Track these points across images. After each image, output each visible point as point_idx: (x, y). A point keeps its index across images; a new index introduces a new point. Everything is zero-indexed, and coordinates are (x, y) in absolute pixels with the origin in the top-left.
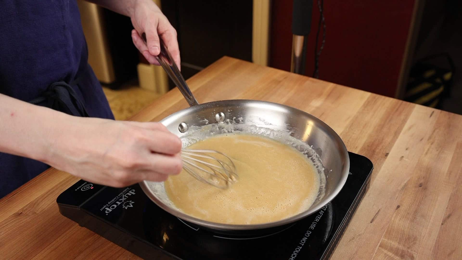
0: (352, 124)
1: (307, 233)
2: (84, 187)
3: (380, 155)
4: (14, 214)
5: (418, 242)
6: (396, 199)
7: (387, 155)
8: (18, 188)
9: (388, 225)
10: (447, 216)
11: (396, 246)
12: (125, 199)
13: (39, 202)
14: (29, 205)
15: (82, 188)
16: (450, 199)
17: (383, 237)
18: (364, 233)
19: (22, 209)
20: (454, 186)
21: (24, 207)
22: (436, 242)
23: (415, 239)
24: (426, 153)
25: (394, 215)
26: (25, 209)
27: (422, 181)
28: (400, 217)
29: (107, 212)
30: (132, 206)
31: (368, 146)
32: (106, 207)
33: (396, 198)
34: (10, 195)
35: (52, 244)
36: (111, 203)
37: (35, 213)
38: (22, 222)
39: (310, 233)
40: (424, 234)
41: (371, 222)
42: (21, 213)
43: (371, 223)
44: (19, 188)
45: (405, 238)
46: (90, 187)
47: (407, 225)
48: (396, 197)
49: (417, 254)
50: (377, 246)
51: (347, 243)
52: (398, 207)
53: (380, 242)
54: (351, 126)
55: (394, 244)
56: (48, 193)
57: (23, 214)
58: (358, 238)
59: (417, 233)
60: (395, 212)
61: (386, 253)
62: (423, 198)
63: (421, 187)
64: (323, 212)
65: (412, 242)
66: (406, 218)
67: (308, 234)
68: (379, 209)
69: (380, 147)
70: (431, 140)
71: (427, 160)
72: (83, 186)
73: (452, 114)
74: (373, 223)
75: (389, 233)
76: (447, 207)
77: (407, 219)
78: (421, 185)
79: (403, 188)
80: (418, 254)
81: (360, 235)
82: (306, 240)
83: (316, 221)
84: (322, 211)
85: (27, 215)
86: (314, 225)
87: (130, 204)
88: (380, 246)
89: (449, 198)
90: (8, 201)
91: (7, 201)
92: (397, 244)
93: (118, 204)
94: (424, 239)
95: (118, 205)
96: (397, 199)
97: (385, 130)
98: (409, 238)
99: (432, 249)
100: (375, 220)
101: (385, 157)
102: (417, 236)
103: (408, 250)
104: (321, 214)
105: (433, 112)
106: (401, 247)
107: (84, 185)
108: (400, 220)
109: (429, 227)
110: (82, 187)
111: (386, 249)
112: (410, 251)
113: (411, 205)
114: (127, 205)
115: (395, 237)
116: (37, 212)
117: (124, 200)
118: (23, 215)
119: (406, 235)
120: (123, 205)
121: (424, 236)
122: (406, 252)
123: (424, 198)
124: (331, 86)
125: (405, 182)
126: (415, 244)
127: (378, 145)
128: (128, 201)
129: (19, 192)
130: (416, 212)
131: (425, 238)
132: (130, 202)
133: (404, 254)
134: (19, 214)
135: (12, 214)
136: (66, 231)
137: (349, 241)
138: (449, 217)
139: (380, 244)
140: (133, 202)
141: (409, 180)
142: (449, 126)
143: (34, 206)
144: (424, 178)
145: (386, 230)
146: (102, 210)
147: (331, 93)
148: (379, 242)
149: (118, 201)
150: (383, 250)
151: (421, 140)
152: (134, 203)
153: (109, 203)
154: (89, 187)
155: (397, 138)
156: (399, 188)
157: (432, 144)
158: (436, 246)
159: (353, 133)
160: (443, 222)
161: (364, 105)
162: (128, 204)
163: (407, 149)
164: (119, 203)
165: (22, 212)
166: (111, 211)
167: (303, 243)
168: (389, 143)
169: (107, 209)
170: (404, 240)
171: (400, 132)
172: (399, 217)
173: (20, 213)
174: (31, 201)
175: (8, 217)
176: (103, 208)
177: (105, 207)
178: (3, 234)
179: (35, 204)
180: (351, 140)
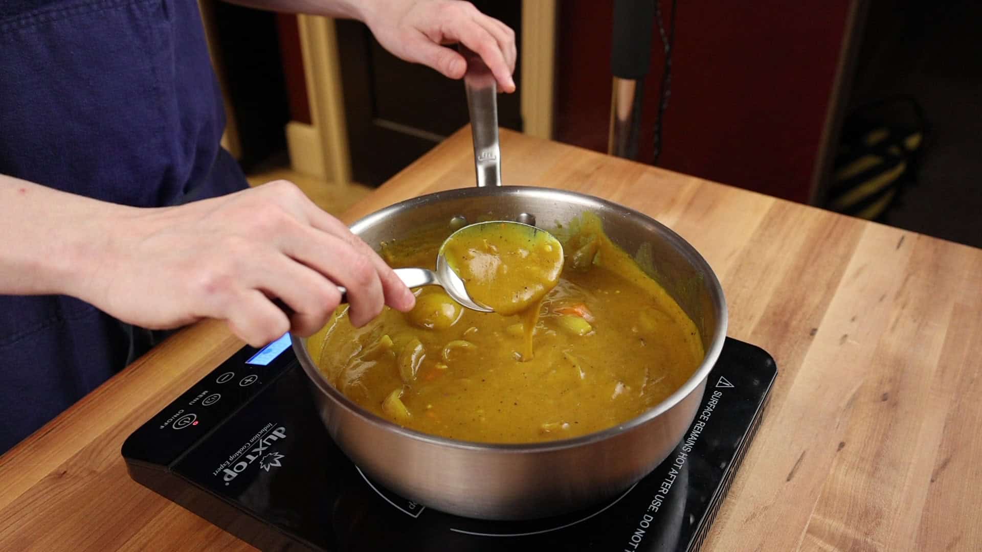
0: (740, 266)
1: (644, 520)
2: (179, 421)
3: (800, 334)
4: (50, 475)
5: (884, 521)
6: (837, 428)
7: (813, 332)
8: (55, 418)
9: (823, 485)
10: (941, 463)
11: (841, 531)
12: (265, 448)
13: (100, 447)
14: (80, 454)
15: (175, 423)
16: (945, 427)
17: (813, 512)
18: (774, 503)
19: (66, 463)
20: (953, 398)
21: (70, 460)
22: (922, 520)
23: (879, 515)
24: (893, 328)
25: (834, 464)
26: (71, 463)
27: (887, 388)
28: (847, 468)
29: (226, 479)
30: (278, 464)
31: (775, 314)
32: (226, 467)
33: (836, 426)
34: (40, 433)
35: (134, 539)
36: (234, 459)
37: (95, 472)
38: (67, 492)
39: (650, 519)
40: (898, 503)
41: (788, 480)
42: (65, 472)
43: (789, 482)
44: (58, 418)
45: (858, 513)
46: (191, 421)
47: (862, 484)
48: (837, 424)
49: (883, 546)
50: (802, 530)
51: (742, 526)
52: (842, 445)
53: (808, 522)
54: (738, 269)
55: (837, 525)
56: (120, 428)
57: (68, 474)
58: (764, 515)
59: (883, 501)
60: (836, 456)
61: (821, 546)
62: (890, 425)
63: (886, 402)
64: (677, 473)
65: (872, 521)
66: (859, 469)
67: (646, 521)
68: (802, 451)
69: (799, 316)
70: (902, 299)
71: (894, 343)
72: (176, 418)
73: (941, 242)
74: (791, 481)
75: (826, 503)
76: (939, 443)
77: (861, 470)
78: (885, 398)
79: (849, 404)
80: (886, 546)
81: (766, 508)
82: (642, 536)
83: (662, 492)
84: (674, 470)
85: (76, 476)
86: (657, 501)
87: (276, 460)
88: (809, 531)
89: (943, 425)
90: (37, 446)
91: (33, 446)
92: (843, 525)
93: (251, 460)
94: (897, 515)
95: (250, 463)
96: (839, 429)
97: (807, 278)
98: (866, 513)
99: (915, 535)
100: (797, 476)
101: (811, 337)
102: (882, 507)
103: (865, 539)
104: (671, 477)
105: (903, 238)
106: (851, 532)
107: (178, 417)
108: (846, 475)
109: (906, 488)
110: (174, 421)
111: (821, 537)
112: (869, 540)
113: (867, 440)
114: (269, 463)
115: (838, 511)
116: (99, 470)
117: (262, 451)
118: (68, 476)
119: (860, 506)
120: (261, 463)
121: (898, 507)
122: (861, 542)
123: (892, 425)
124: (693, 183)
125: (854, 390)
126: (878, 524)
127: (794, 313)
128: (270, 454)
129: (58, 426)
130: (878, 455)
131: (899, 512)
132: (276, 455)
133: (857, 547)
134: (60, 476)
135: (46, 475)
136: (159, 511)
137: (745, 520)
138: (944, 465)
139: (809, 526)
140: (281, 456)
141: (861, 387)
142: (937, 268)
143: (91, 455)
144: (890, 381)
145: (819, 496)
146: (217, 474)
147: (693, 199)
148: (805, 523)
149: (249, 453)
150: (815, 539)
151: (881, 299)
152: (282, 458)
153: (231, 458)
154: (189, 422)
155: (832, 295)
156: (843, 404)
157: (903, 308)
158: (922, 529)
159: (744, 287)
160: (933, 476)
161: (762, 223)
162: (271, 460)
163: (853, 319)
164: (252, 458)
165: (65, 470)
166: (237, 476)
167: (636, 543)
168: (817, 307)
169: (227, 471)
170: (857, 516)
171: (839, 282)
172: (843, 468)
173: (62, 472)
174: (83, 446)
175: (37, 481)
176: (220, 469)
177: (222, 466)
178: (29, 520)
179: (92, 452)
180: (738, 301)
